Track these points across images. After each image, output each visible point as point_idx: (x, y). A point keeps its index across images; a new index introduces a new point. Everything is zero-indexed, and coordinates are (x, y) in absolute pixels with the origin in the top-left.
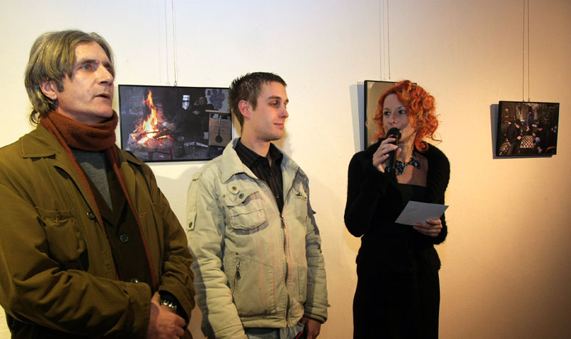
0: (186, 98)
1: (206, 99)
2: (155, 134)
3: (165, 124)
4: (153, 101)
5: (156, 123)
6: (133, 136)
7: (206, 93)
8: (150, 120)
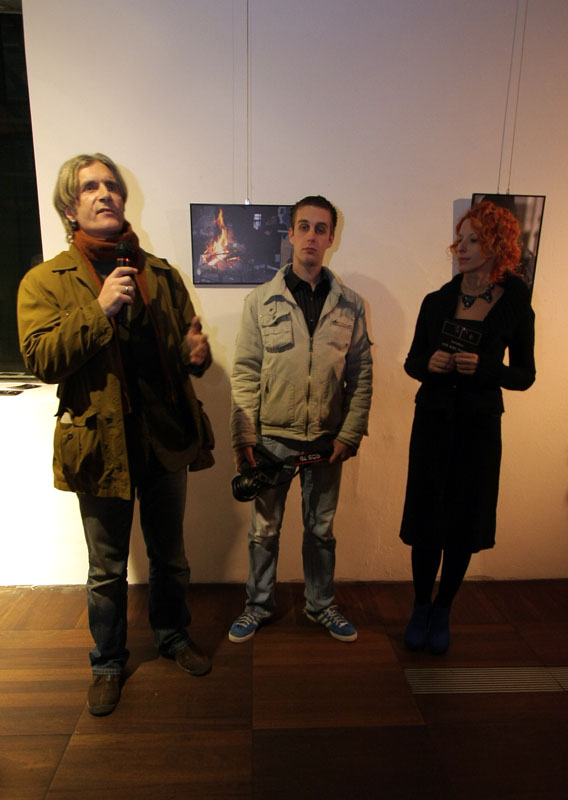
0: (257, 217)
1: (278, 218)
2: (225, 256)
3: (235, 245)
4: (224, 220)
5: (226, 244)
6: (204, 257)
7: (279, 211)
8: (220, 241)
